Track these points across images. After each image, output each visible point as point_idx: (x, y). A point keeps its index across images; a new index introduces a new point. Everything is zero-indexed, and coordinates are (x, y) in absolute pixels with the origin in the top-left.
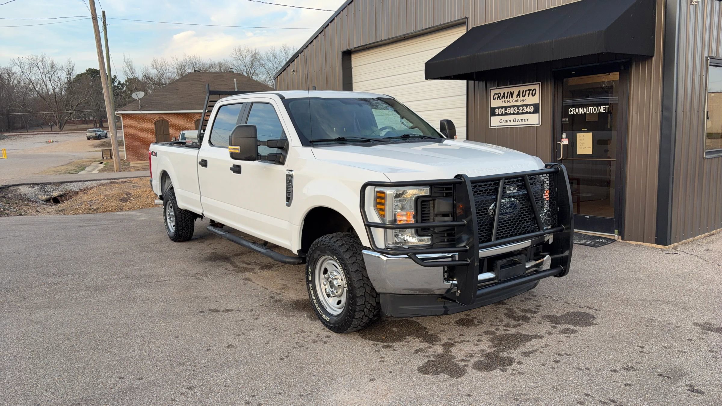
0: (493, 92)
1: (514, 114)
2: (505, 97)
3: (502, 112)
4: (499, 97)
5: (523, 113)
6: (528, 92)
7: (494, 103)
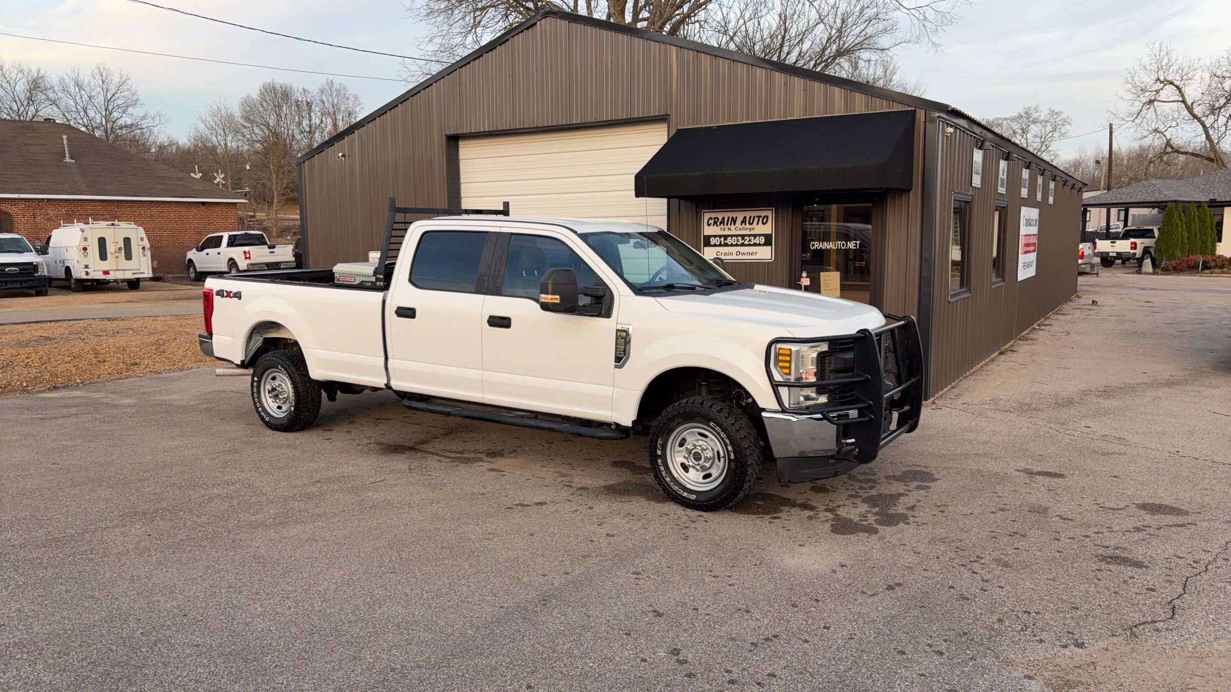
0: (706, 216)
1: (737, 245)
2: (724, 223)
3: (721, 242)
4: (715, 223)
5: (750, 245)
6: (756, 219)
7: (708, 230)
